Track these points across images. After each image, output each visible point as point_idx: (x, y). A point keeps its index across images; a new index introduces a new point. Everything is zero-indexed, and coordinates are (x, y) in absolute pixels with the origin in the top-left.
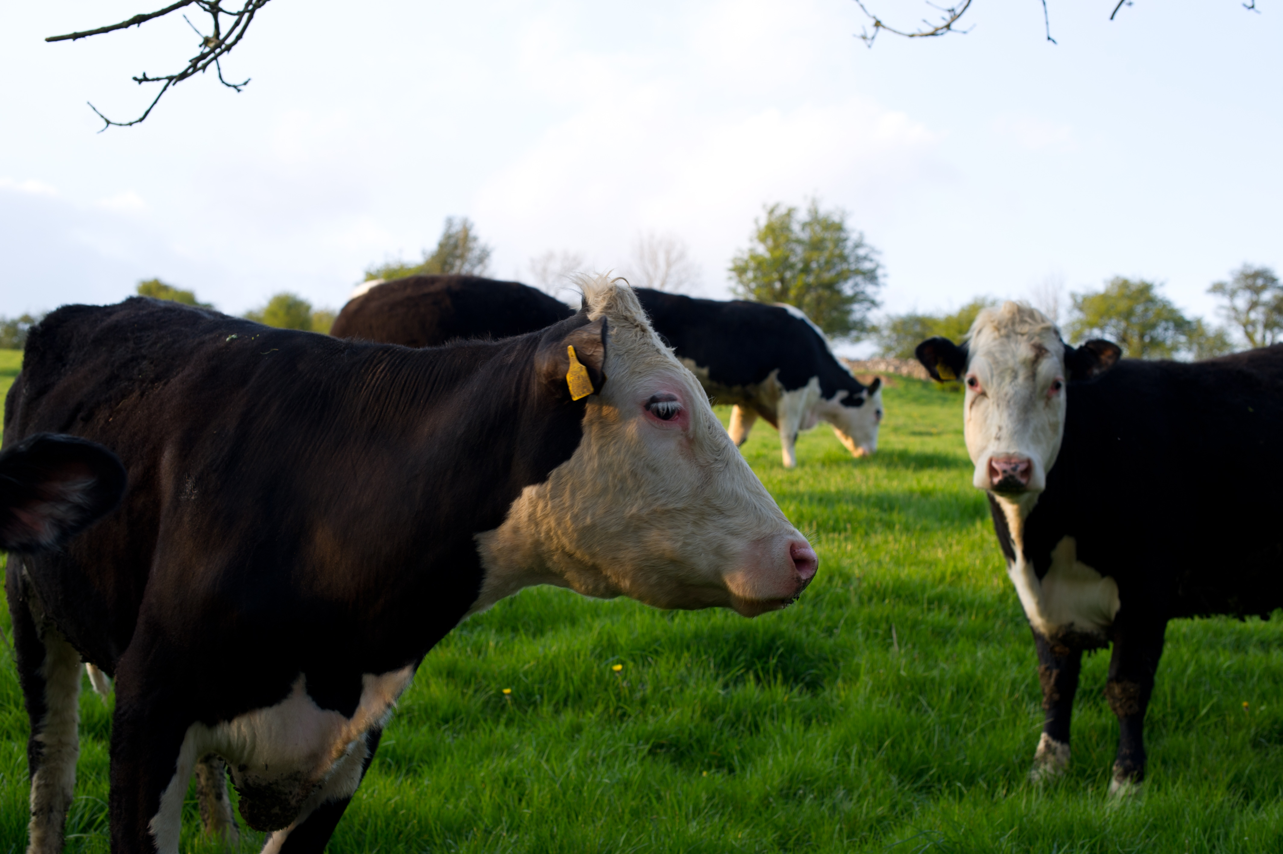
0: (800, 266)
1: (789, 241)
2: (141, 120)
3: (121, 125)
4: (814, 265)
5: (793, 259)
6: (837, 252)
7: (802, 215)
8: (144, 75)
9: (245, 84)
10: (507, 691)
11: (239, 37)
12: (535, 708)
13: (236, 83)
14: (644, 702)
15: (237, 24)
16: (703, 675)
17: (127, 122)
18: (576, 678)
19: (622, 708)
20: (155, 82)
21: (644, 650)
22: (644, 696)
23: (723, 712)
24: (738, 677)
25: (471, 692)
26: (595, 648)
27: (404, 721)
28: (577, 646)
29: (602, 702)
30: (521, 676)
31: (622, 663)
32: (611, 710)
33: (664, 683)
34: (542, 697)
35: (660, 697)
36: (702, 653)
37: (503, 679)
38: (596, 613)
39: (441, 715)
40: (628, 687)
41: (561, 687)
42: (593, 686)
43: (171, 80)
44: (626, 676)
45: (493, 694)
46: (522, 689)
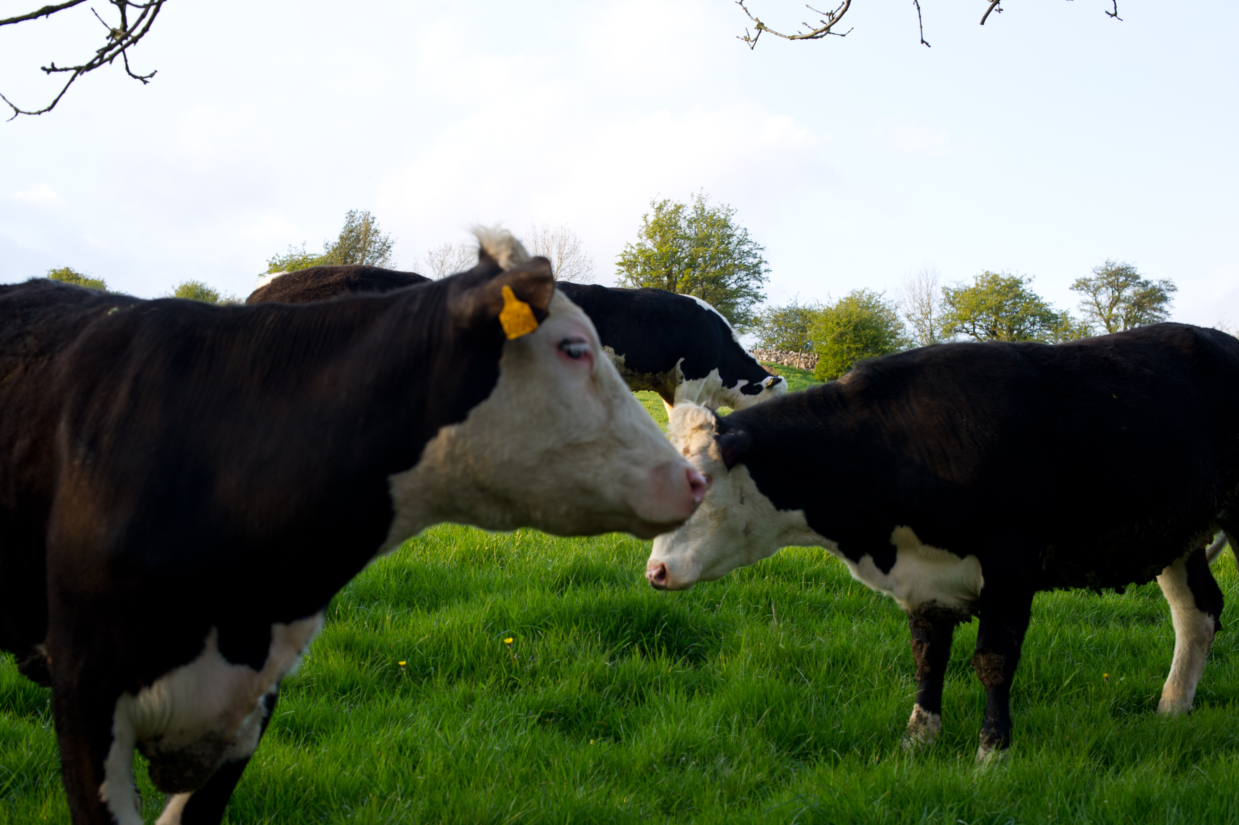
0: (687, 260)
1: (676, 236)
2: (50, 109)
3: (30, 114)
4: (700, 260)
6: (722, 247)
7: (689, 212)
8: (53, 65)
9: (152, 76)
10: (403, 663)
11: (146, 30)
12: (430, 679)
13: (143, 76)
14: (534, 674)
15: (143, 16)
16: (591, 648)
17: (36, 111)
18: (468, 651)
19: (513, 679)
20: (64, 72)
21: (534, 624)
22: (534, 667)
23: (610, 683)
24: (624, 649)
25: (367, 664)
26: (487, 622)
27: (303, 692)
28: (469, 621)
29: (494, 674)
30: (416, 648)
31: (514, 636)
32: (503, 681)
33: (554, 655)
34: (436, 669)
35: (549, 669)
36: (590, 627)
37: (399, 652)
38: (488, 589)
39: (338, 687)
40: (519, 659)
41: (455, 660)
42: (485, 659)
43: (79, 70)
44: (517, 649)
45: (389, 666)
46: (417, 661)
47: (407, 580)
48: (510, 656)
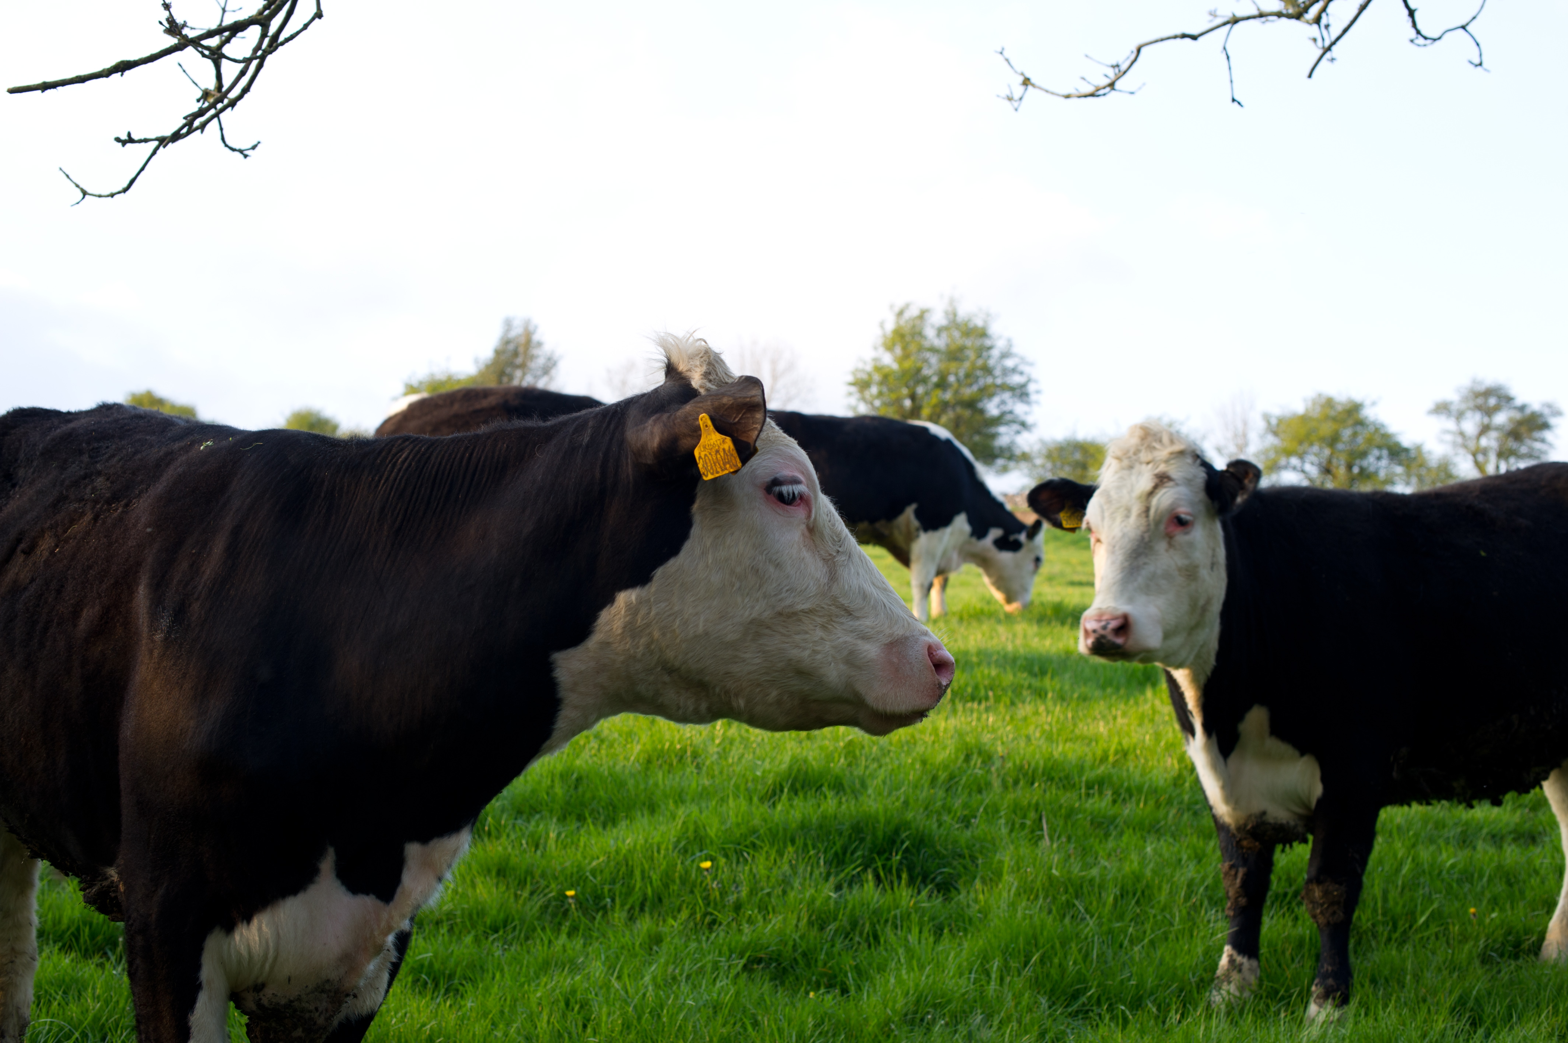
0: (935, 379)
1: (921, 349)
2: (125, 190)
3: (100, 196)
4: (952, 379)
5: (926, 372)
6: (980, 362)
7: (938, 318)
8: (129, 134)
9: (254, 148)
10: (570, 893)
11: (246, 90)
12: (605, 913)
13: (243, 148)
14: (738, 907)
15: (243, 73)
16: (811, 874)
17: (108, 193)
18: (654, 877)
19: (711, 914)
20: (143, 144)
21: (739, 844)
22: (738, 899)
23: (835, 919)
24: (853, 876)
25: (526, 894)
26: (678, 841)
27: (444, 930)
28: (657, 839)
29: (687, 907)
30: (588, 874)
31: (712, 859)
32: (698, 916)
33: (763, 883)
34: (613, 900)
35: (757, 901)
36: (810, 847)
37: (566, 879)
38: (680, 798)
39: (488, 923)
40: (719, 888)
41: (637, 889)
42: (676, 888)
43: (163, 141)
44: (716, 875)
45: (553, 897)
46: (589, 890)
47: (576, 788)
48: (707, 885)
